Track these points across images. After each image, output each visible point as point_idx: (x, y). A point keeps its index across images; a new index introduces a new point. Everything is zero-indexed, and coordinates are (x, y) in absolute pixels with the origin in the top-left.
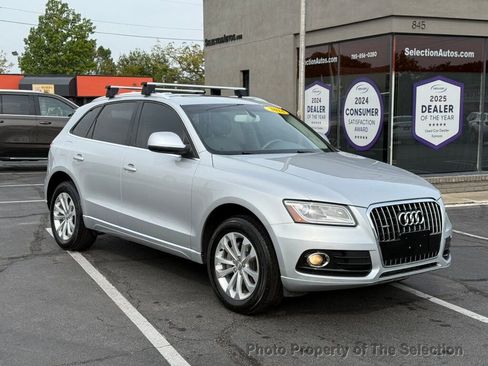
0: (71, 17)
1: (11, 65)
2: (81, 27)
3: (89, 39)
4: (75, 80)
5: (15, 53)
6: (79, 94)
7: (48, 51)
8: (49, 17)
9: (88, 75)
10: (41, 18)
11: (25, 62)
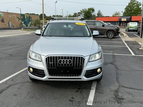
0: (136, 2)
1: (121, 14)
2: (138, 4)
3: (140, 7)
4: (131, 17)
5: (122, 12)
6: (132, 20)
7: (129, 11)
8: (131, 3)
9: (139, 16)
10: (129, 3)
11: (124, 13)
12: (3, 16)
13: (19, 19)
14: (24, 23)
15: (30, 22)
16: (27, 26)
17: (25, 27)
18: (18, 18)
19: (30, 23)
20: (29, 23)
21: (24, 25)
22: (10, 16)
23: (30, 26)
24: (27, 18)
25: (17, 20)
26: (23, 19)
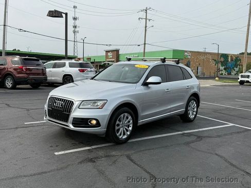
12: (189, 57)
13: (217, 62)
14: (225, 69)
15: (237, 67)
16: (229, 74)
17: (225, 76)
18: (215, 60)
19: (237, 69)
20: (235, 68)
21: (224, 72)
22: (202, 58)
23: (235, 74)
24: (232, 60)
25: (213, 63)
26: (224, 63)
